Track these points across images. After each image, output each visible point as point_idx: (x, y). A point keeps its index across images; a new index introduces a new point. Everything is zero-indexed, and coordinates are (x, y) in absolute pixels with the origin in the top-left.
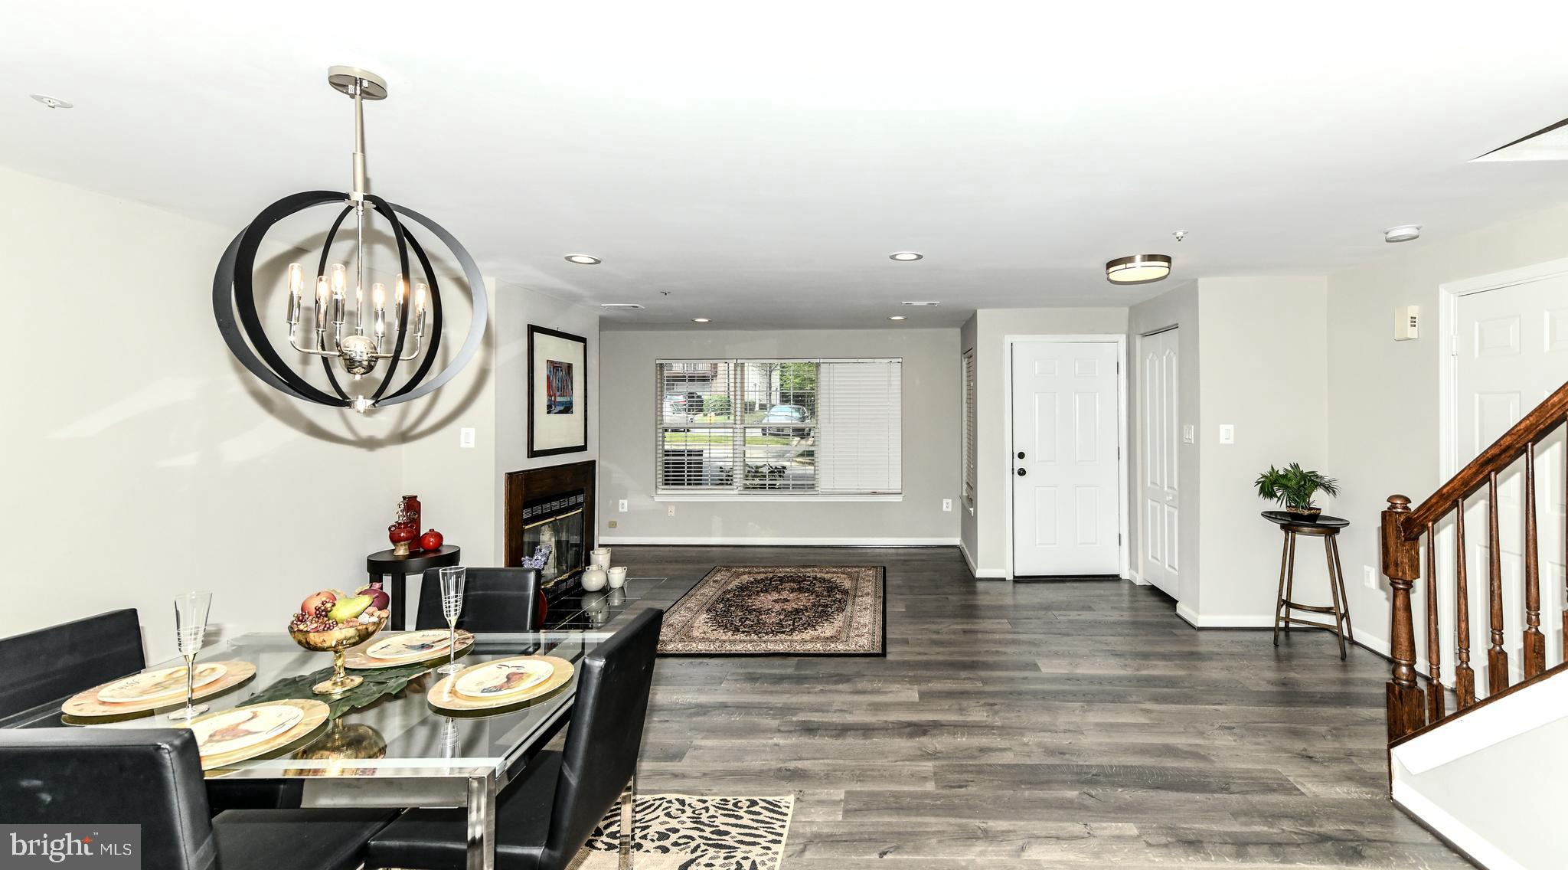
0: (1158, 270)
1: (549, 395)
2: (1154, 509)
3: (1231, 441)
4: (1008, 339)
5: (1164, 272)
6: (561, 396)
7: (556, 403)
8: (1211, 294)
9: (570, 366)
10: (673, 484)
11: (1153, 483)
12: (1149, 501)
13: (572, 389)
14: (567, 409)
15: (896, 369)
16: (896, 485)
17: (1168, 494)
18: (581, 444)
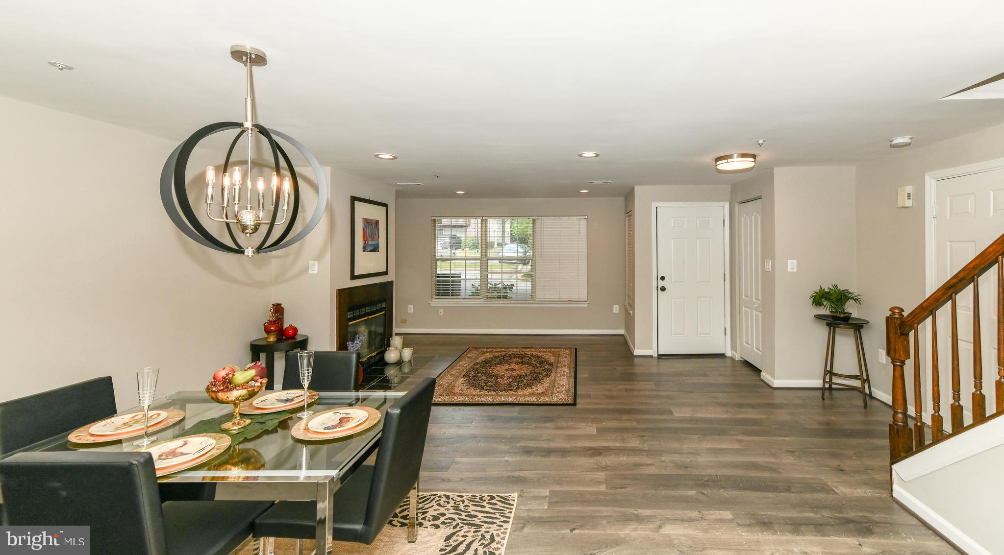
0: (748, 163)
1: (365, 240)
2: (746, 312)
3: (795, 270)
4: (654, 205)
5: (752, 164)
6: (371, 240)
7: (368, 246)
8: (782, 177)
9: (377, 222)
10: (442, 295)
11: (746, 296)
12: (744, 307)
13: (379, 236)
14: (375, 249)
15: (584, 223)
16: (584, 297)
17: (755, 303)
18: (385, 270)
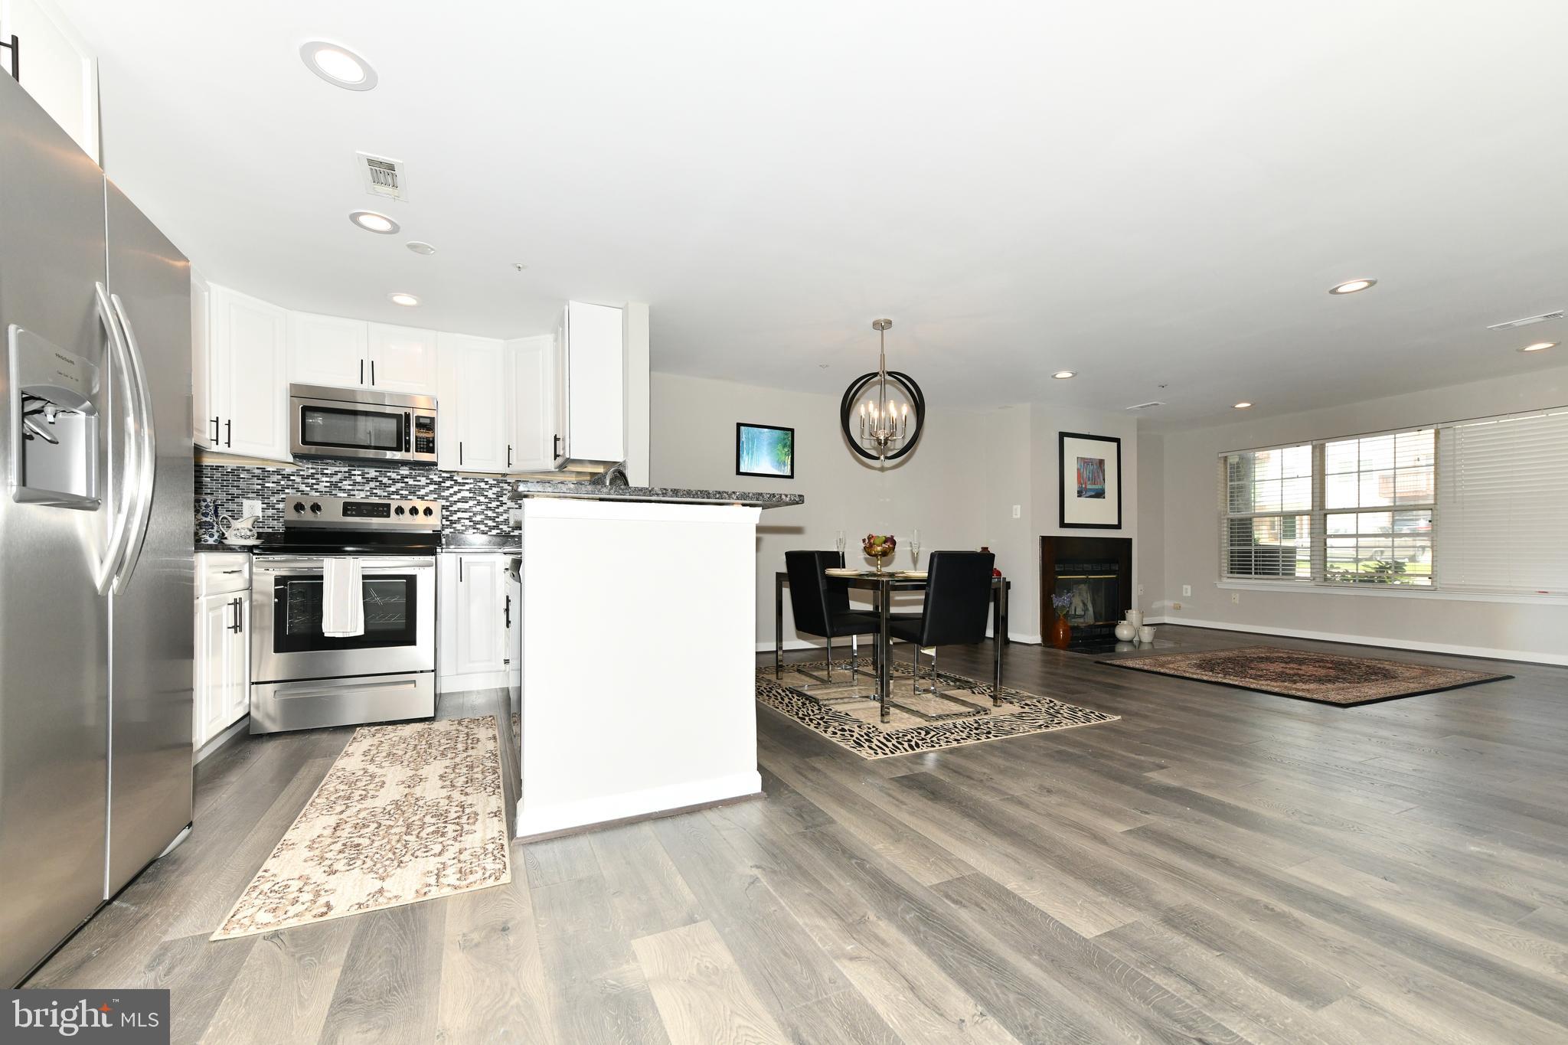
1: (1079, 482)
6: (1092, 484)
7: (1086, 490)
9: (1101, 462)
10: (1238, 573)
13: (1104, 480)
14: (1100, 494)
18: (1116, 522)
